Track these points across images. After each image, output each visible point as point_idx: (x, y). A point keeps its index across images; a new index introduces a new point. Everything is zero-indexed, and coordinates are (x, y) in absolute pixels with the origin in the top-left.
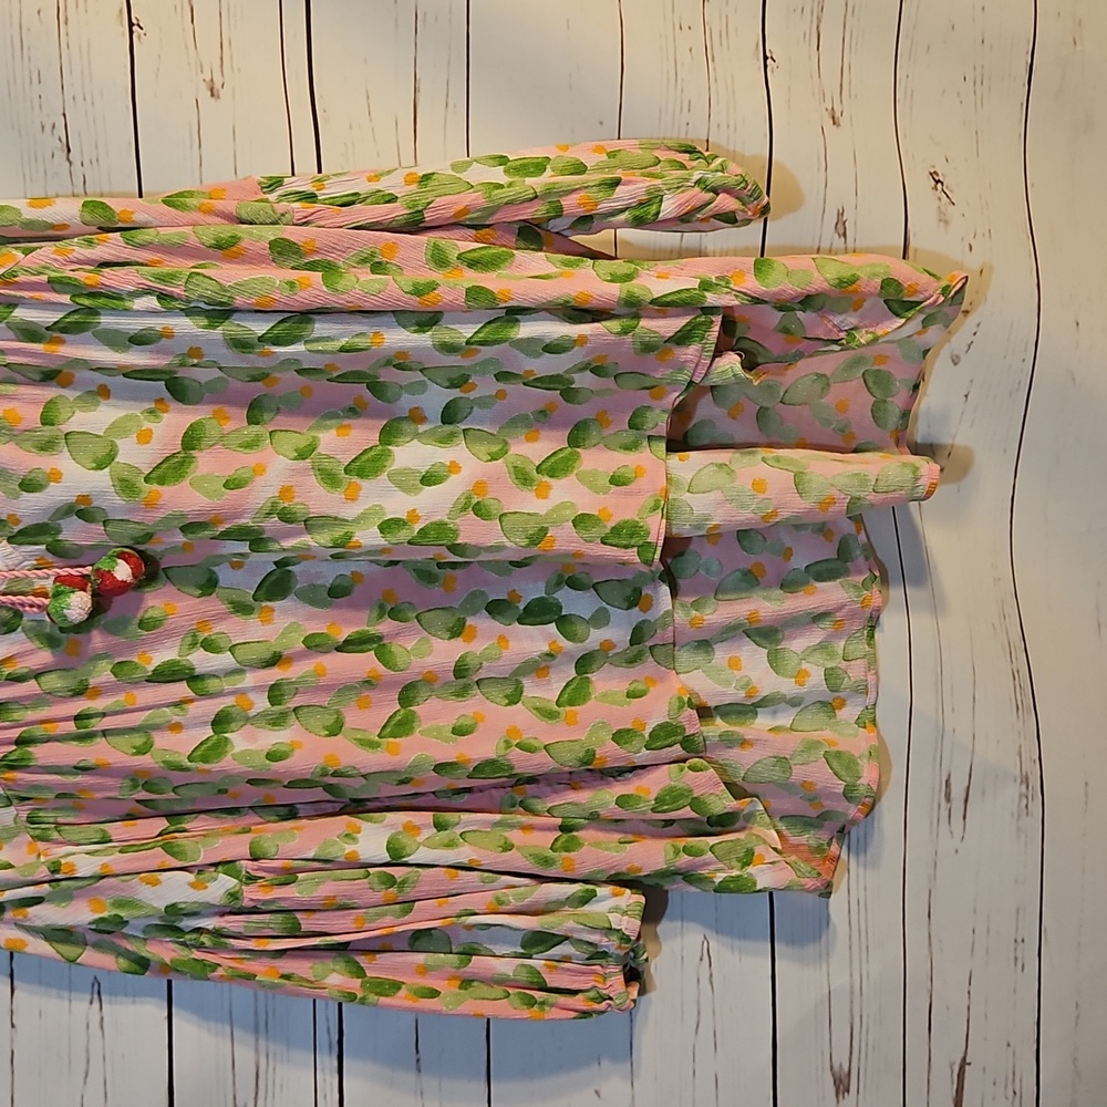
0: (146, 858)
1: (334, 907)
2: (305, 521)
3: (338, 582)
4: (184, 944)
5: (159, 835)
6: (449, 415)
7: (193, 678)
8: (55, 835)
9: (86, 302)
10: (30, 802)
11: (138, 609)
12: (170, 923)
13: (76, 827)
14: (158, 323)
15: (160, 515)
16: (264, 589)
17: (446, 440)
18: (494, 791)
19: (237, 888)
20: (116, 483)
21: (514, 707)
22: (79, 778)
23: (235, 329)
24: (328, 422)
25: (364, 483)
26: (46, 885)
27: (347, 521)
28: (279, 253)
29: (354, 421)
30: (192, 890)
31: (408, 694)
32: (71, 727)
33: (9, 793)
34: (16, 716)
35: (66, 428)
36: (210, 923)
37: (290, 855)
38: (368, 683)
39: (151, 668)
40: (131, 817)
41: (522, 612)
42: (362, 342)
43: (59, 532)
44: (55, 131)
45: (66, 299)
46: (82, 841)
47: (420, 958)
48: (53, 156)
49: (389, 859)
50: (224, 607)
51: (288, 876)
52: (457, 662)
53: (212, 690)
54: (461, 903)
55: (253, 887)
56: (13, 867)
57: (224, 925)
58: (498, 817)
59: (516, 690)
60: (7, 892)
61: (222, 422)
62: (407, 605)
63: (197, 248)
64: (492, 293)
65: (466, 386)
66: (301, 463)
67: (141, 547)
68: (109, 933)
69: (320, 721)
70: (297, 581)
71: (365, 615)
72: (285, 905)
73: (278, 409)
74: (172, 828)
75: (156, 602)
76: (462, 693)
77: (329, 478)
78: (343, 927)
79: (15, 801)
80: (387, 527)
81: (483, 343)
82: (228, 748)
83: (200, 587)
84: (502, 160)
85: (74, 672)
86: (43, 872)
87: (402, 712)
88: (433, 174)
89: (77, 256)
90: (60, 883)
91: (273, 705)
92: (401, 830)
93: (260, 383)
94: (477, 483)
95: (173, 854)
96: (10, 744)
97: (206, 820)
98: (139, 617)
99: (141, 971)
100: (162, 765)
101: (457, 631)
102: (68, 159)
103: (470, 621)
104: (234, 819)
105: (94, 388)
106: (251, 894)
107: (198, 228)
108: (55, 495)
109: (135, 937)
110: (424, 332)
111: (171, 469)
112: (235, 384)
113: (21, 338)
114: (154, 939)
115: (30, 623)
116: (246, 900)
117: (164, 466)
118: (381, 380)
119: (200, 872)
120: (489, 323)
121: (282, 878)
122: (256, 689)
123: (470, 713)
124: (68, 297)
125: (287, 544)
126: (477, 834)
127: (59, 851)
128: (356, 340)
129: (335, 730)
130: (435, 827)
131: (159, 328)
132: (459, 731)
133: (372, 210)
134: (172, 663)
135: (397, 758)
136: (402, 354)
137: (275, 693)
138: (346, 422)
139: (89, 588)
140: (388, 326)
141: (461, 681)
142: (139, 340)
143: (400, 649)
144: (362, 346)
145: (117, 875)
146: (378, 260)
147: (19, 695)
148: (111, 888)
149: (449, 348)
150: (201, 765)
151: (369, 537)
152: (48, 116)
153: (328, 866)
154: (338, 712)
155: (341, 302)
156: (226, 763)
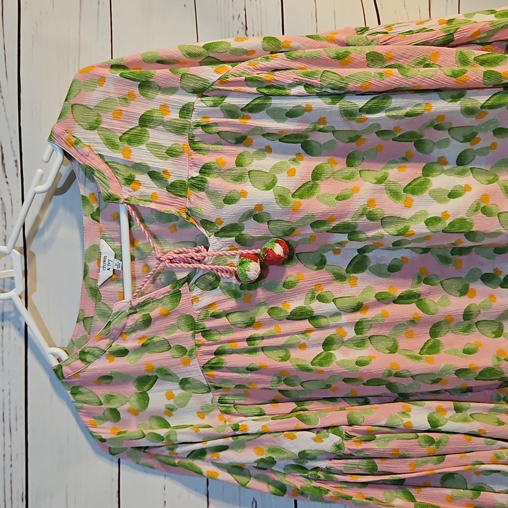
0: (287, 423)
1: (398, 456)
2: (381, 219)
3: (393, 263)
4: (307, 477)
5: (291, 412)
6: (461, 160)
7: (312, 317)
8: (234, 410)
9: (265, 91)
10: (221, 390)
11: (282, 276)
12: (300, 463)
13: (245, 406)
14: (303, 102)
15: (300, 216)
16: (352, 266)
17: (462, 173)
18: (487, 391)
19: (340, 443)
20: (277, 197)
21: (499, 338)
22: (249, 375)
23: (346, 104)
24: (392, 165)
25: (415, 198)
26: (231, 438)
27: (405, 219)
28: (372, 60)
29: (407, 164)
30: (314, 443)
31: (435, 329)
32: (245, 345)
33: (210, 384)
34: (215, 338)
35: (249, 168)
36: (323, 464)
37: (370, 423)
38: (413, 322)
39: (289, 311)
40: (275, 401)
41: (502, 281)
42: (419, 109)
43: (243, 229)
44: (240, 18)
45: (254, 90)
46: (249, 414)
47: (449, 492)
48: (238, 32)
49: (430, 428)
50: (330, 276)
51: (370, 436)
52: (465, 310)
53: (323, 324)
54: (474, 457)
55: (350, 442)
56: (212, 427)
57: (332, 465)
58: (493, 405)
59: (499, 329)
60: (208, 442)
61: (333, 165)
62: (434, 276)
63: (325, 59)
64: (499, 73)
65: (474, 140)
66: (379, 186)
67: (287, 238)
68: (264, 469)
69: (384, 345)
70: (370, 262)
71: (410, 282)
72: (368, 453)
73: (363, 159)
74: (299, 408)
75: (293, 272)
76: (467, 329)
77: (395, 195)
78: (402, 469)
79: (213, 389)
80: (429, 222)
81: (491, 107)
82: (333, 359)
83: (316, 265)
84: (493, 12)
85: (247, 312)
86: (229, 430)
87: (432, 340)
88: (454, 19)
89: (261, 65)
90: (239, 437)
91: (357, 334)
92: (435, 411)
93: (354, 143)
94: (483, 195)
95: (303, 421)
96: (211, 354)
97: (317, 404)
98: (283, 281)
99: (282, 493)
100: (297, 367)
101: (464, 291)
102: (246, 34)
103: (471, 286)
104: (333, 405)
105: (264, 148)
106: (349, 446)
107: (325, 49)
108: (243, 205)
109: (279, 472)
110: (456, 101)
111: (306, 190)
112: (340, 144)
113: (227, 116)
114: (290, 474)
115: (225, 284)
116: (346, 449)
117: (302, 189)
118: (424, 138)
119: (318, 432)
120: (495, 94)
121: (367, 437)
122: (348, 324)
123: (472, 341)
124: (255, 89)
125: (371, 234)
126: (480, 415)
127: (237, 420)
128: (416, 108)
129: (393, 350)
130: (455, 410)
131: (304, 105)
132: (467, 352)
133: (424, 35)
134: (301, 308)
135: (433, 366)
136: (441, 117)
137: (359, 327)
138: (402, 165)
139: (258, 261)
140: (435, 99)
141: (467, 322)
142: (292, 114)
143: (430, 302)
144: (419, 112)
145: (271, 433)
146: (427, 63)
147: (217, 325)
148: (267, 441)
149: (469, 112)
150: (318, 368)
151: (419, 228)
152: (237, 11)
153: (393, 431)
154: (394, 340)
155: (409, 83)
156: (333, 367)
